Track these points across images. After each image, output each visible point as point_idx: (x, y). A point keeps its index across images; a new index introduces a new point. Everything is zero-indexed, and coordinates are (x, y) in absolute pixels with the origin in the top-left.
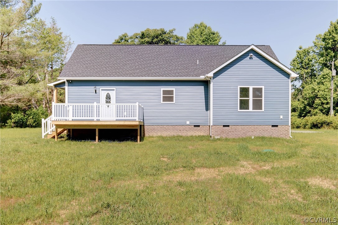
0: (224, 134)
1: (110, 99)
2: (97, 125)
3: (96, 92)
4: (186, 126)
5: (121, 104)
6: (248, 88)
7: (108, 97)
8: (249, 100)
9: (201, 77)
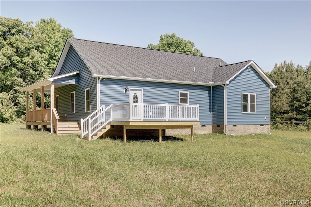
0: (234, 132)
1: (137, 98)
2: (161, 125)
3: (126, 92)
4: (196, 126)
5: (147, 105)
6: (247, 94)
7: (136, 97)
8: (247, 104)
9: (210, 83)
